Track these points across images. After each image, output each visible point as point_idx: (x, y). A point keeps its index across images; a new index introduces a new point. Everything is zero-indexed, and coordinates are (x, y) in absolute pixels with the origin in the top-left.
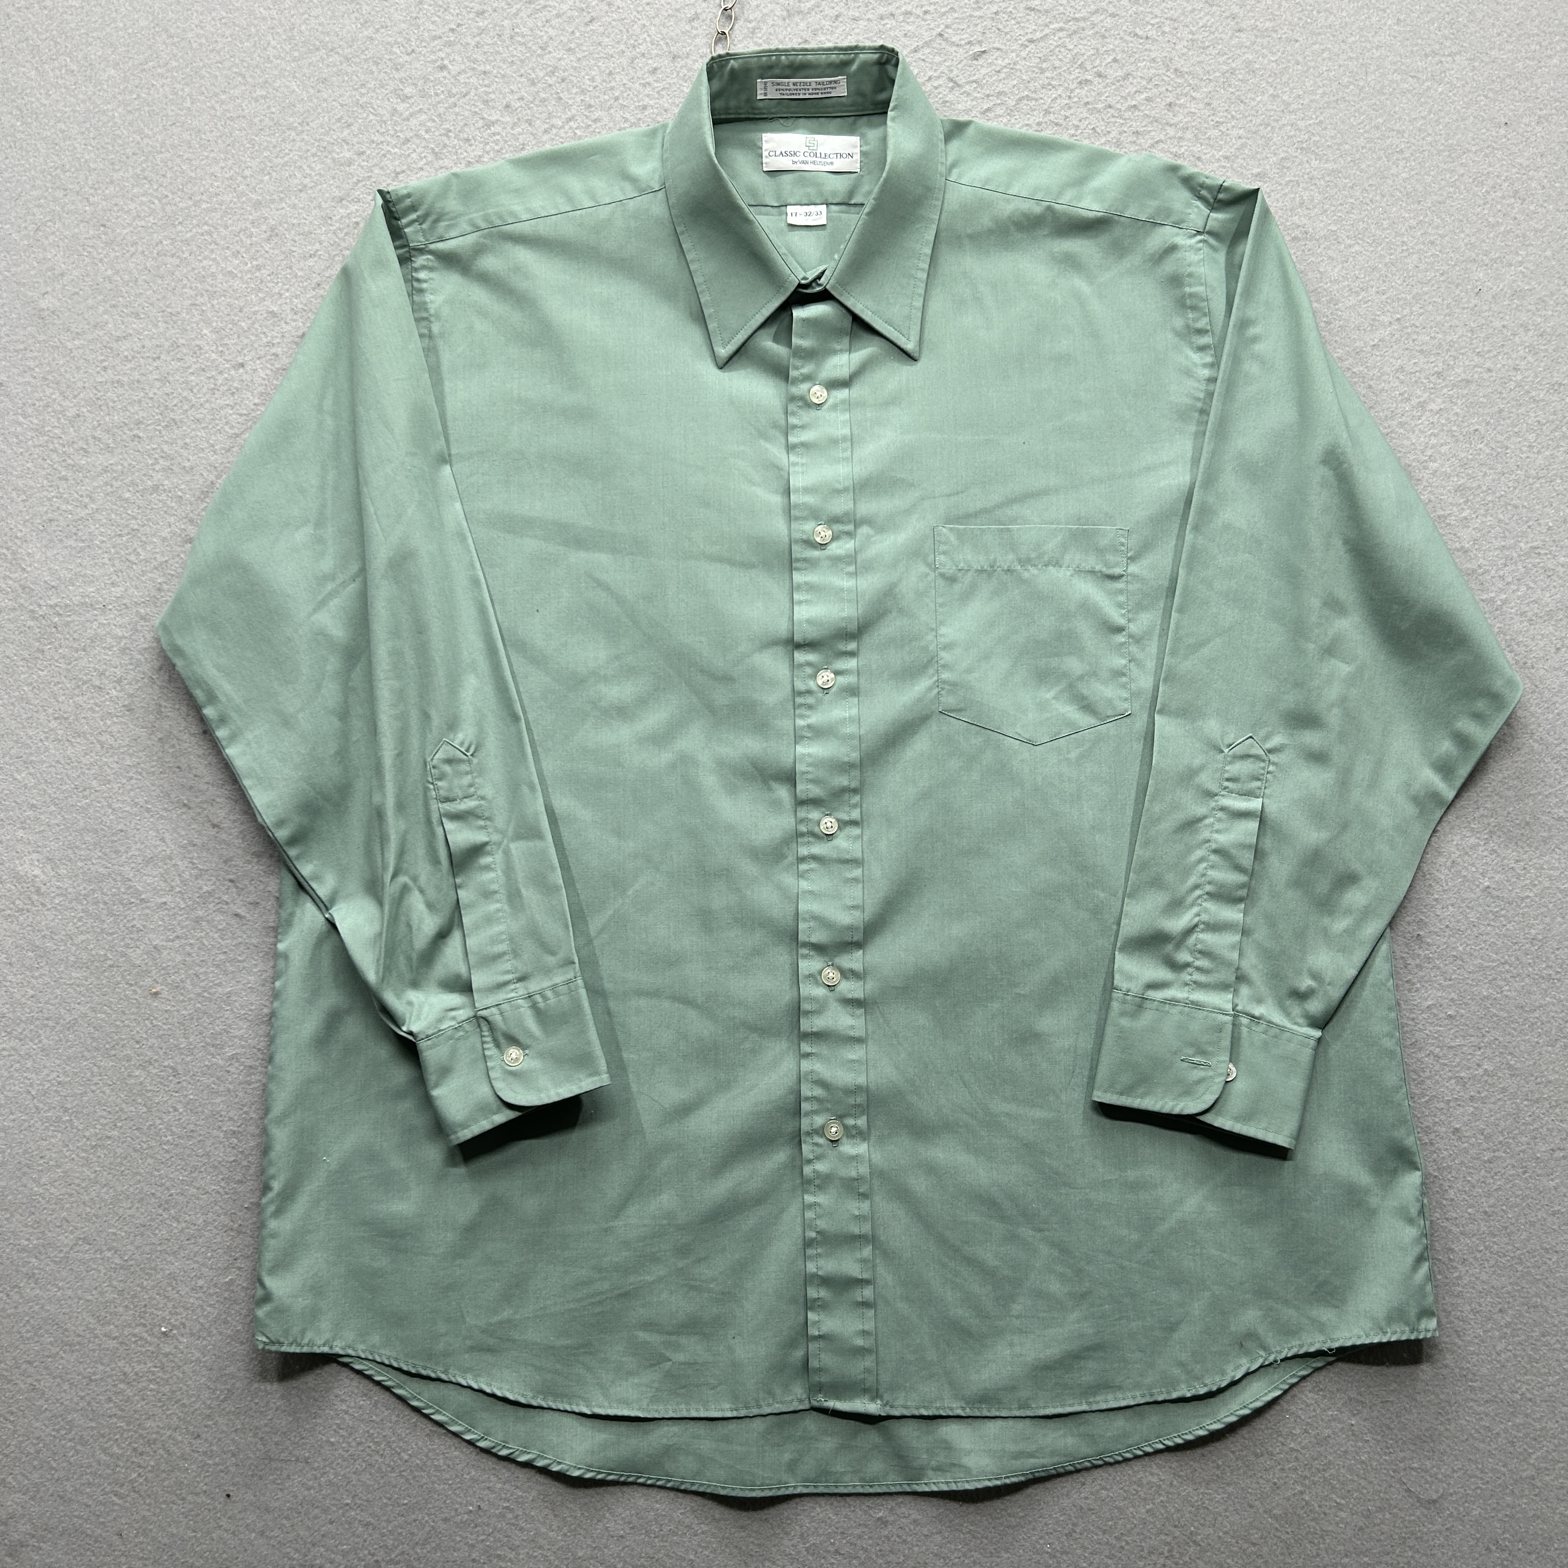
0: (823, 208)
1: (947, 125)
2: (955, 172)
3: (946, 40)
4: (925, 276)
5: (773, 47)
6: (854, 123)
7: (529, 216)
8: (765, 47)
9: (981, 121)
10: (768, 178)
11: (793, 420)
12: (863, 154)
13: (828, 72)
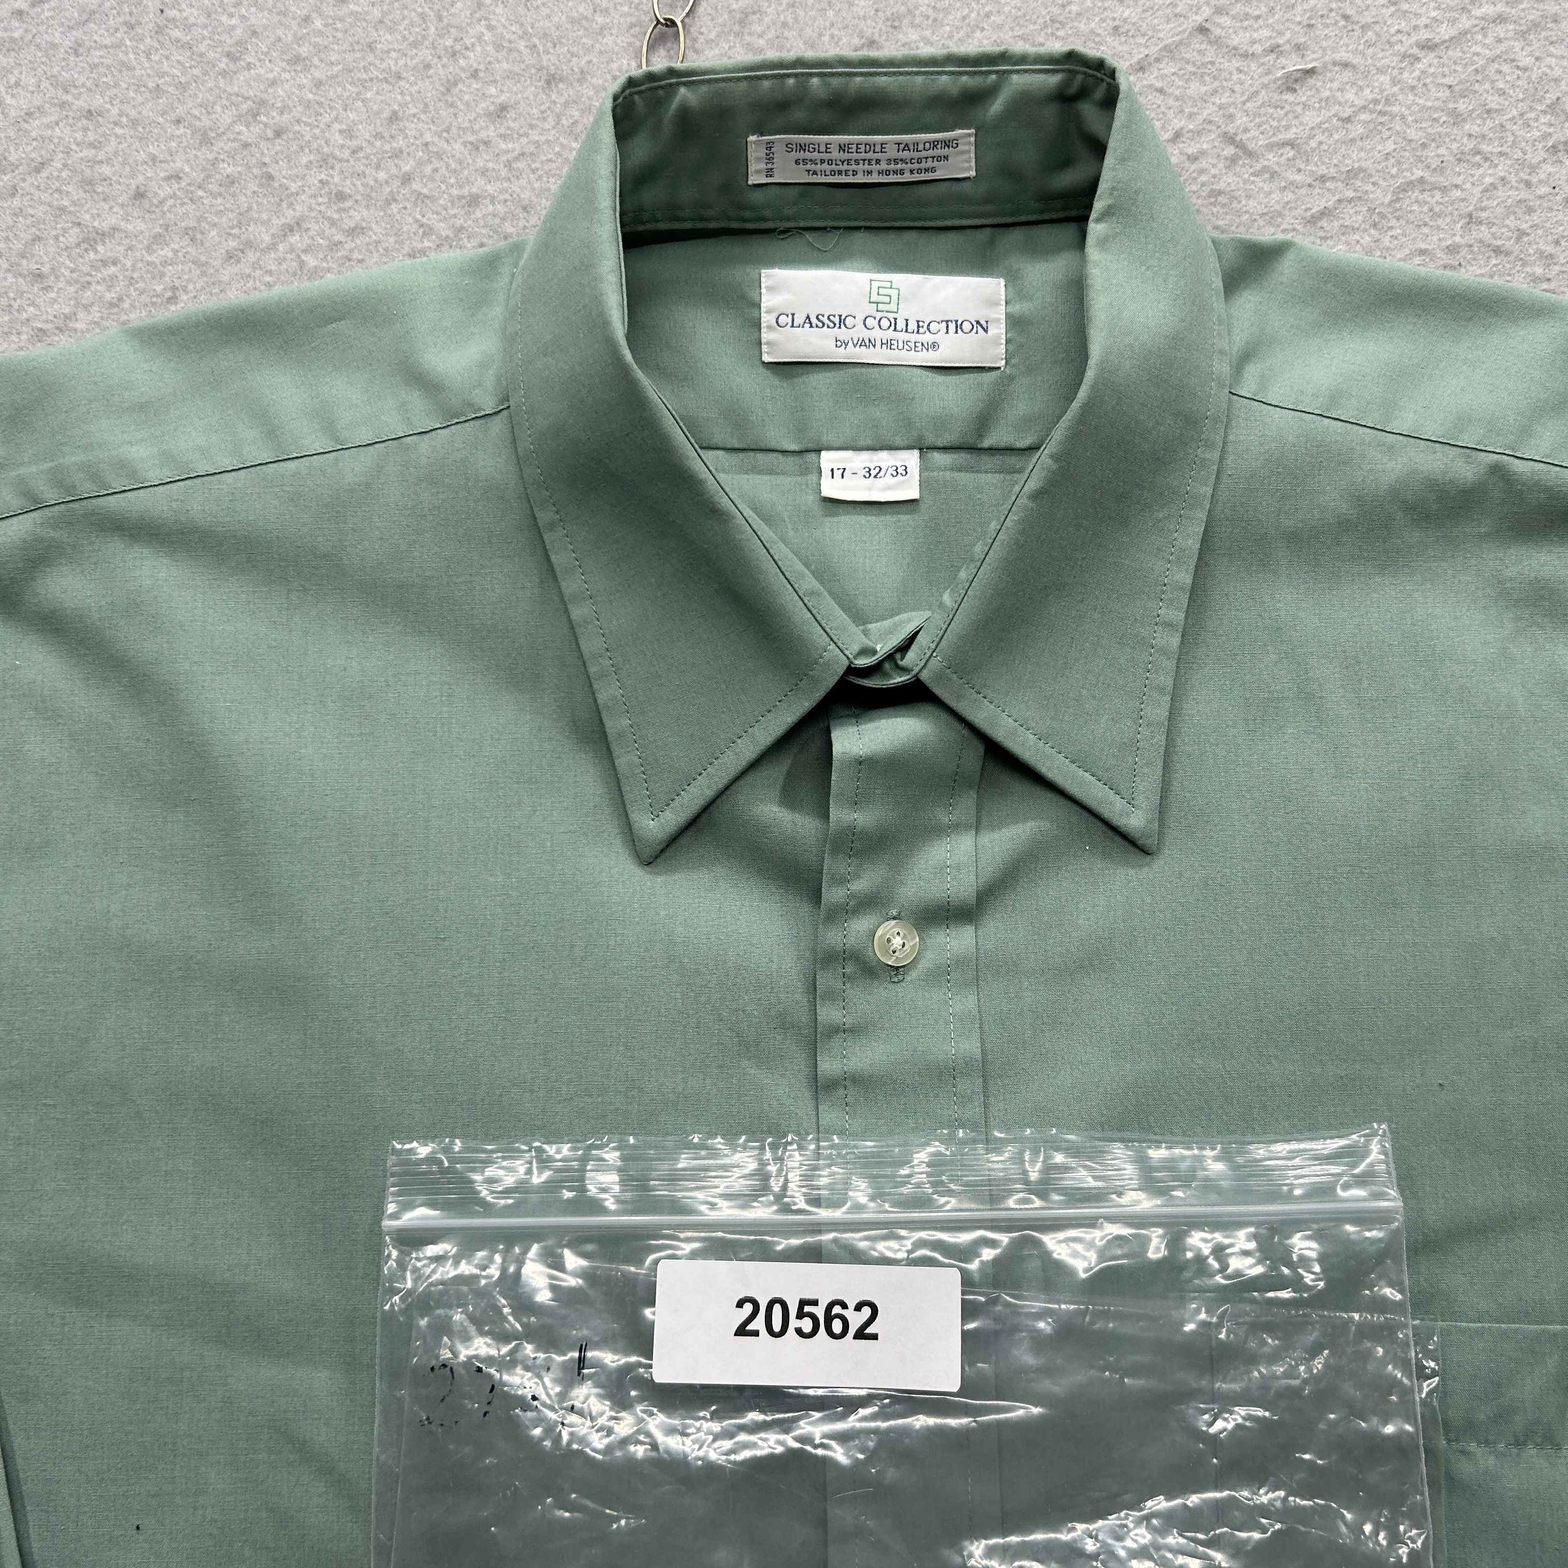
0: (912, 459)
1: (1230, 254)
2: (1252, 370)
3: (1217, 42)
4: (1175, 641)
5: (790, 55)
6: (991, 243)
7: (165, 474)
8: (771, 55)
9: (1306, 241)
10: (776, 381)
11: (829, 1014)
12: (1013, 322)
13: (929, 117)
